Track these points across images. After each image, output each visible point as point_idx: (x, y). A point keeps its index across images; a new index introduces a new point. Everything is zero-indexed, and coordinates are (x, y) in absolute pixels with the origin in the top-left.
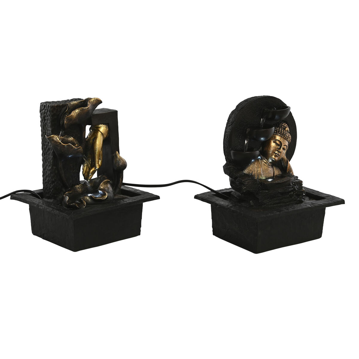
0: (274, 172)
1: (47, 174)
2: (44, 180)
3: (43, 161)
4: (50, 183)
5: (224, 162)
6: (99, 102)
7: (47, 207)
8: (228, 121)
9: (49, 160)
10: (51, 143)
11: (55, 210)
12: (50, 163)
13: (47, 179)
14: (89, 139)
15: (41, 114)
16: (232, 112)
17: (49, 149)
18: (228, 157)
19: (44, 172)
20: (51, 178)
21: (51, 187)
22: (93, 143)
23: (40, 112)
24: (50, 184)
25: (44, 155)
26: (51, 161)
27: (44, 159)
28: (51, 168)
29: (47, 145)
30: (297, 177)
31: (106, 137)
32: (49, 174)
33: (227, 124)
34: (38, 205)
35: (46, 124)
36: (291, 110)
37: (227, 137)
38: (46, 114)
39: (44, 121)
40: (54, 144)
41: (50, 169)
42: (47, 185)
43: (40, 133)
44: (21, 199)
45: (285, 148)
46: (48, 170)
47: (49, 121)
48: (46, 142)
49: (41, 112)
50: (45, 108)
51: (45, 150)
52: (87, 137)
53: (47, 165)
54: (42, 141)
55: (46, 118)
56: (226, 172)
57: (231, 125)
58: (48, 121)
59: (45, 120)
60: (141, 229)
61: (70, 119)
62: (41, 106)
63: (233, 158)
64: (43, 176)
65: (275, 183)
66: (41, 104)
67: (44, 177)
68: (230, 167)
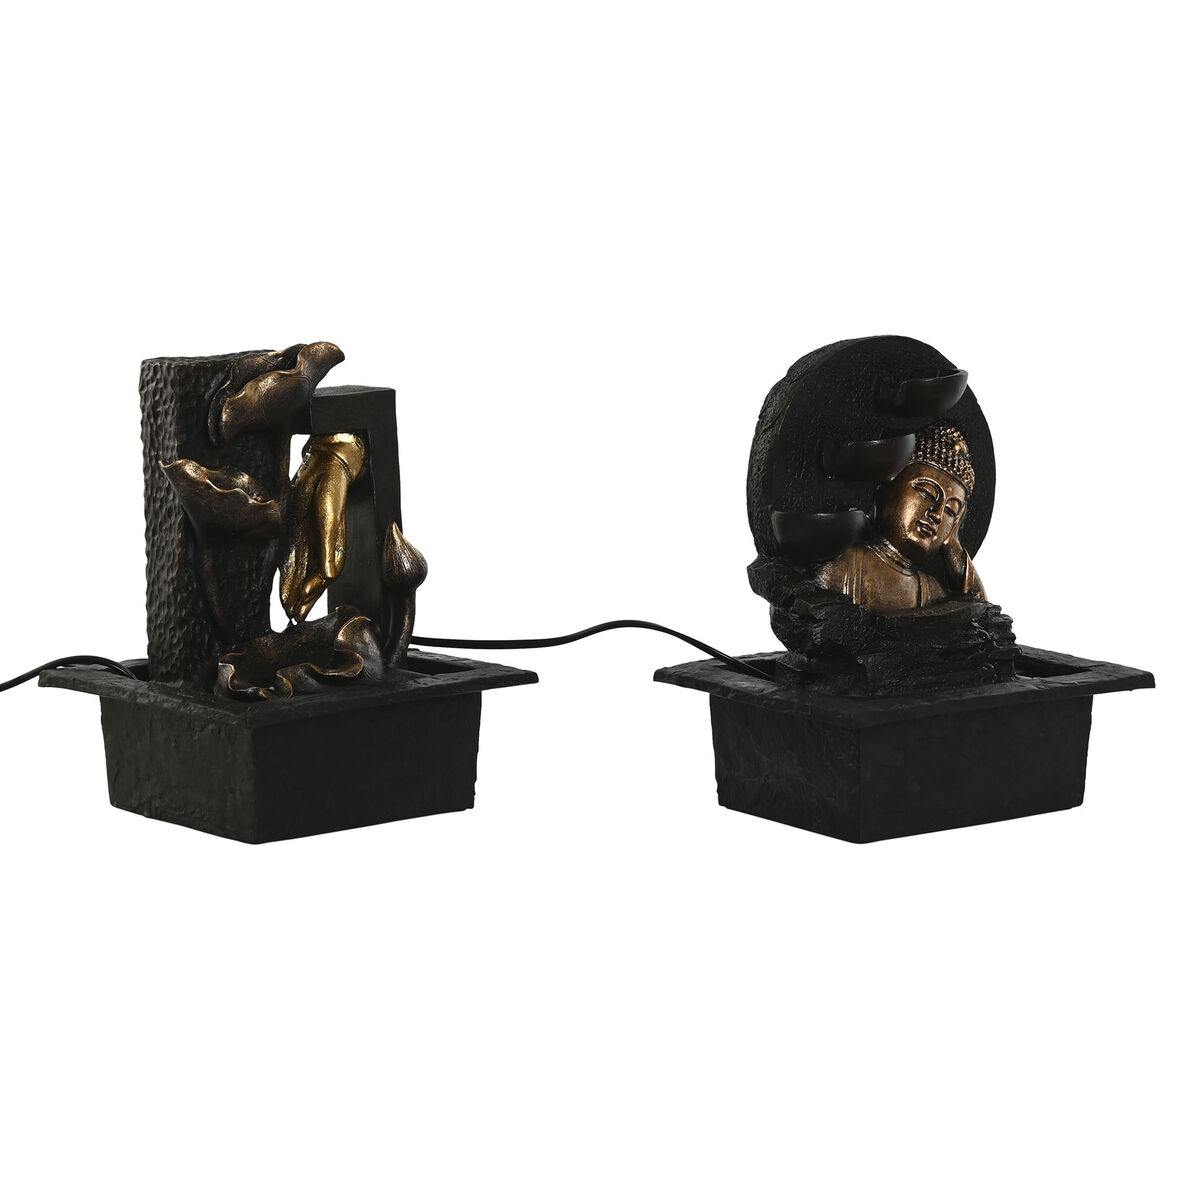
0: (920, 589)
1: (163, 597)
2: (153, 618)
3: (148, 554)
4: (172, 626)
5: (752, 555)
6: (335, 357)
7: (165, 697)
8: (760, 417)
9: (168, 550)
10: (177, 486)
11: (192, 704)
12: (173, 560)
13: (163, 614)
14: (300, 483)
15: (144, 398)
16: (774, 388)
17: (169, 512)
18: (764, 536)
19: (152, 592)
20: (175, 610)
21: (175, 641)
22: (315, 494)
23: (141, 390)
24: (173, 629)
25: (153, 535)
26: (177, 552)
27: (153, 547)
28: (175, 573)
29: (164, 501)
30: (998, 608)
31: (357, 477)
32: (169, 597)
33: (757, 428)
34: (133, 694)
35: (160, 427)
36: (971, 382)
37: (759, 469)
38: (161, 396)
39: (152, 420)
40: (188, 488)
41: (172, 578)
42: (160, 635)
43: (140, 461)
44: (74, 679)
45: (956, 511)
46: (165, 582)
47: (169, 418)
48: (159, 489)
49: (144, 392)
50: (158, 376)
51: (157, 517)
52: (296, 476)
53: (163, 567)
54: (146, 489)
55: (160, 409)
56: (757, 588)
57: (772, 426)
58: (166, 417)
59: (156, 415)
60: (478, 786)
61: (239, 409)
62: (143, 370)
63: (778, 538)
64: (149, 605)
65: (919, 618)
66: (143, 363)
67: (153, 608)
68: (769, 567)
